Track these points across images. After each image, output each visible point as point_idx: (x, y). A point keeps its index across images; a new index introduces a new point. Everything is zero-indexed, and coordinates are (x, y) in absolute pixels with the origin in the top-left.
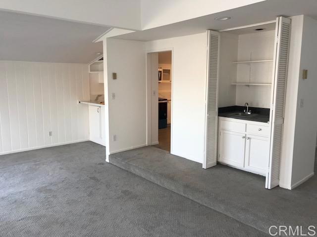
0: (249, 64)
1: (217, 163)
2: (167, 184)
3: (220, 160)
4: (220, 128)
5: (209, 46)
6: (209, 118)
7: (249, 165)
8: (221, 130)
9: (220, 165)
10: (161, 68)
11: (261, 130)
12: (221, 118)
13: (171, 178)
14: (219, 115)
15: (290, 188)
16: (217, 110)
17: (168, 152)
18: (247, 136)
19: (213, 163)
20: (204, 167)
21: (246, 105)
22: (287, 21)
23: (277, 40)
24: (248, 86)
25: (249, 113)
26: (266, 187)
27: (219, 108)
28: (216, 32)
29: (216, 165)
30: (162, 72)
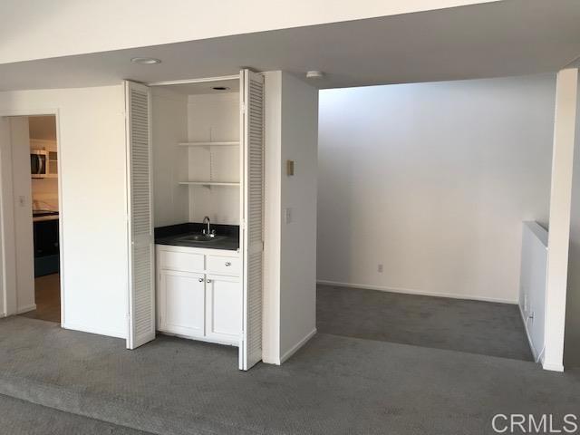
0: (208, 147)
1: (156, 335)
2: (43, 396)
3: (162, 328)
4: (159, 268)
5: (128, 110)
6: (135, 249)
7: (213, 331)
8: (161, 271)
9: (162, 337)
10: (44, 149)
11: (229, 264)
12: (160, 247)
13: (54, 381)
14: (156, 243)
15: (278, 363)
16: (151, 233)
17: (56, 324)
18: (208, 278)
19: (149, 334)
20: (130, 345)
21: (207, 221)
22: (257, 77)
23: (244, 108)
24: (209, 187)
25: (212, 236)
26: (241, 368)
27: (155, 229)
28: (140, 85)
29: (154, 338)
30: (47, 157)
